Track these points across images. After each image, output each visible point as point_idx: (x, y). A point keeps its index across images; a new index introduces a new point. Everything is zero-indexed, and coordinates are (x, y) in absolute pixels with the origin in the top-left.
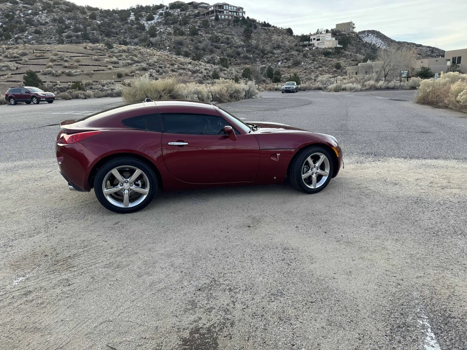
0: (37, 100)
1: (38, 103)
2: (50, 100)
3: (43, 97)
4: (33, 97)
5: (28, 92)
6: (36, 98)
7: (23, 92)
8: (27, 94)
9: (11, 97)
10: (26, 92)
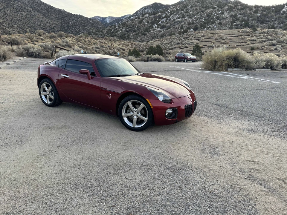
0: (187, 60)
1: (187, 62)
2: (194, 61)
3: (190, 59)
4: (186, 58)
5: (184, 55)
6: (187, 59)
7: (182, 56)
8: (184, 56)
9: (177, 58)
10: (183, 56)
